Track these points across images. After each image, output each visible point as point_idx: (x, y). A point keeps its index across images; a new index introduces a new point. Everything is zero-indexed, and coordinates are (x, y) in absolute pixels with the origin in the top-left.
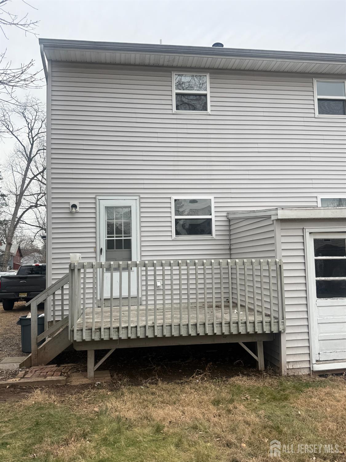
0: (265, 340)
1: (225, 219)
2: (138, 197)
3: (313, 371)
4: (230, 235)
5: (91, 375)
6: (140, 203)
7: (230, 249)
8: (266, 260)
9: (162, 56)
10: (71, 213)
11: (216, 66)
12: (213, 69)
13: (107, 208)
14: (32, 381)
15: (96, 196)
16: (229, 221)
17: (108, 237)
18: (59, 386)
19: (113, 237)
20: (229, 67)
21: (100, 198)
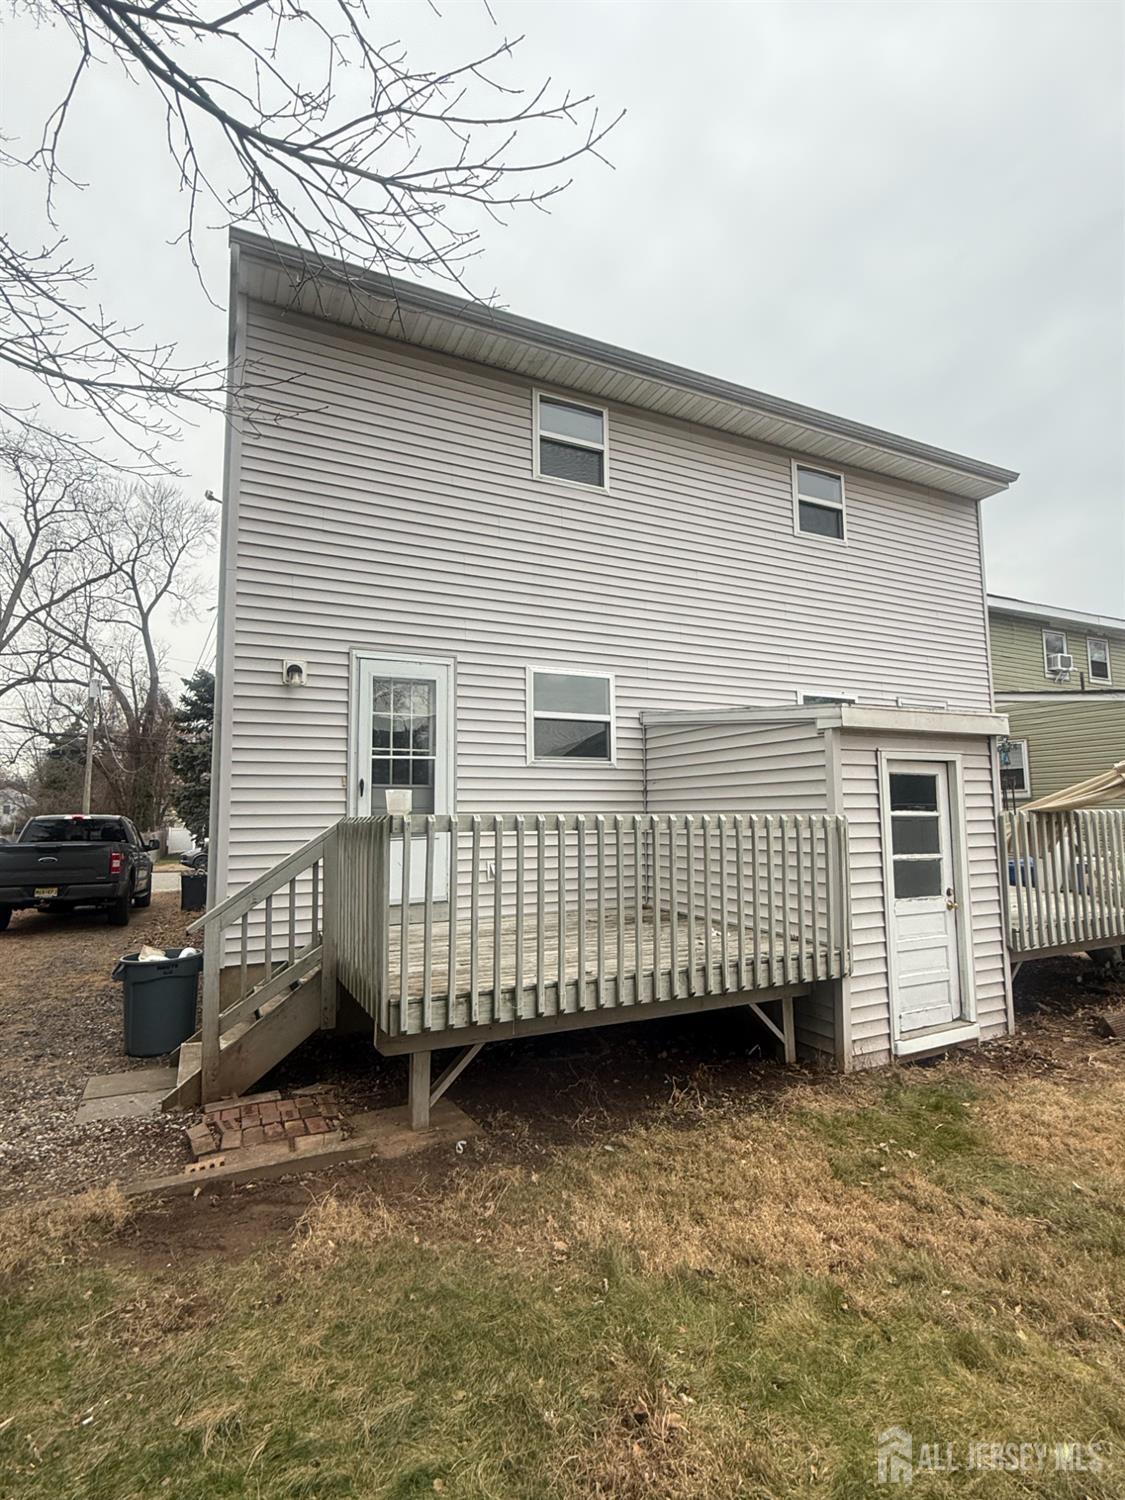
0: (796, 995)
1: (635, 724)
2: (450, 661)
3: (896, 1056)
4: (645, 761)
5: (422, 1119)
6: (457, 674)
7: (645, 792)
8: (777, 816)
9: (522, 347)
10: (287, 686)
11: (622, 397)
12: (616, 401)
13: (378, 683)
14: (273, 1163)
15: (351, 648)
16: (644, 729)
17: (374, 753)
18: (356, 1167)
19: (388, 753)
20: (647, 405)
21: (361, 654)
